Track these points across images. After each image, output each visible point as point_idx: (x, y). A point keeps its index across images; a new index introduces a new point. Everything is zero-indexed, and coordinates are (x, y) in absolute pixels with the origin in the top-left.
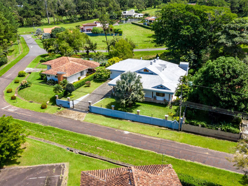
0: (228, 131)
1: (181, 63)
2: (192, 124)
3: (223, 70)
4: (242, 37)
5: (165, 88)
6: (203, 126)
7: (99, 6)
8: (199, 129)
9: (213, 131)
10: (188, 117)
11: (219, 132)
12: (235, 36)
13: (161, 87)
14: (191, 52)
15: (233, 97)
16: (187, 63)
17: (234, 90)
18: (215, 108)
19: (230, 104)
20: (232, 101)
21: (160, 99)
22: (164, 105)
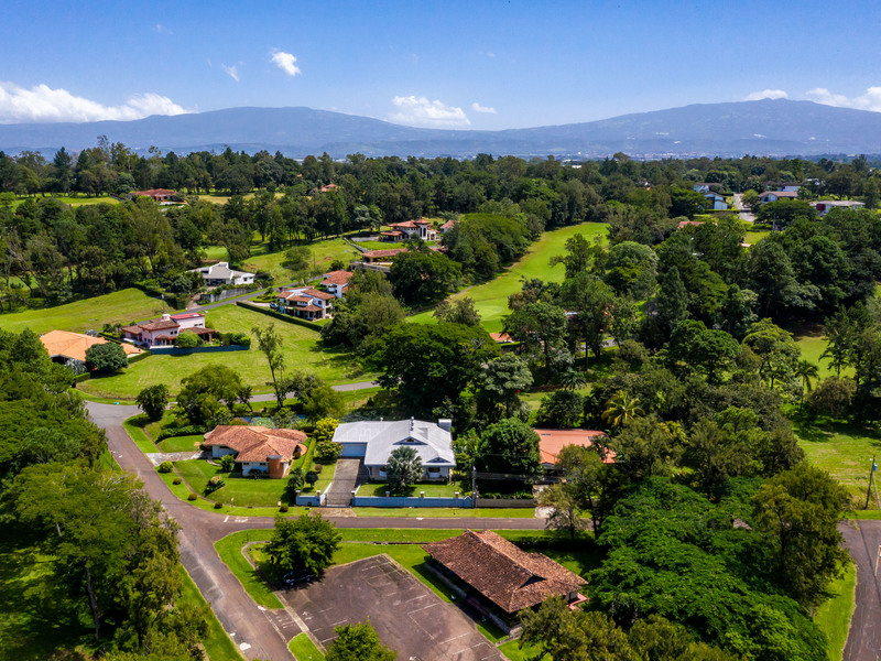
0: (524, 498)
1: (441, 421)
2: (487, 497)
3: (510, 435)
4: (514, 381)
5: (443, 461)
6: (498, 497)
7: (128, 255)
8: (494, 501)
9: (509, 501)
10: (481, 491)
11: (515, 501)
12: (505, 380)
13: (439, 460)
14: (449, 401)
15: (523, 461)
16: (449, 421)
17: (522, 454)
18: (507, 476)
19: (521, 469)
20: (522, 465)
21: (434, 475)
22: (443, 482)
